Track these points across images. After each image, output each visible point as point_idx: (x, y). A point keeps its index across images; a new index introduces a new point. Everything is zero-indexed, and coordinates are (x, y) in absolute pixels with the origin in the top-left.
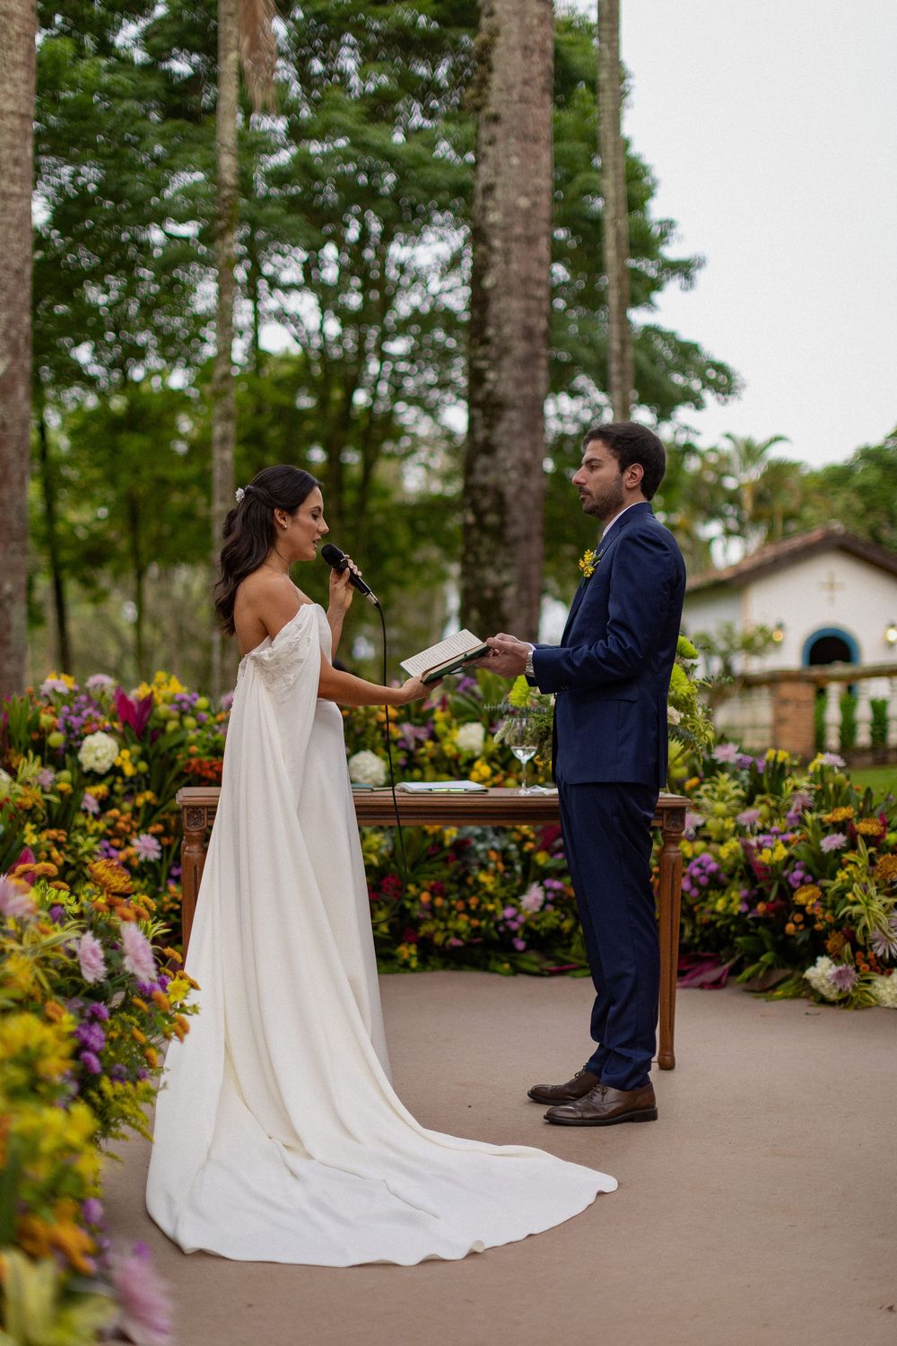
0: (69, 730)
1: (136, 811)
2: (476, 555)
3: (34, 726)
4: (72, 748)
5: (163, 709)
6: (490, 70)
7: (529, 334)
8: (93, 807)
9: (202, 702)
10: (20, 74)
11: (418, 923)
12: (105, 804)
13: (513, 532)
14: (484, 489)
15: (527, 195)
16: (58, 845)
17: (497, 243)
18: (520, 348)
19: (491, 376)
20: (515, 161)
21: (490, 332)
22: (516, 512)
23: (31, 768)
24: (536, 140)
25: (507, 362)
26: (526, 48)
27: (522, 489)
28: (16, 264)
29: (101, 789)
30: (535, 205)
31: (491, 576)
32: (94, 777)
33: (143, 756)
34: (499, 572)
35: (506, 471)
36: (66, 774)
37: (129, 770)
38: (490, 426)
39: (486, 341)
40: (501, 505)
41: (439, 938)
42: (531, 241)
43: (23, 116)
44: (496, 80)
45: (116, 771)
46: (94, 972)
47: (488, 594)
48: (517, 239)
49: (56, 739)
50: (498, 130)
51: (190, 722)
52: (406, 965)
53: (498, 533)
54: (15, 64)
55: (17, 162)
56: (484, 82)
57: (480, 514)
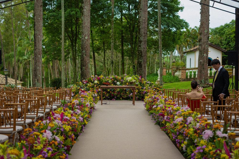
0: (94, 80)
1: (99, 87)
2: (139, 58)
3: (91, 80)
4: (94, 82)
5: (101, 78)
6: (140, 4)
7: (144, 33)
8: (95, 86)
9: (105, 78)
10: (89, 6)
11: (122, 96)
12: (96, 86)
13: (143, 55)
14: (139, 50)
15: (144, 18)
16: (93, 89)
17: (141, 23)
18: (144, 35)
19: (140, 38)
20: (143, 14)
21: (140, 33)
22: (143, 53)
23: (90, 83)
24: (145, 11)
25: (142, 36)
26: (144, 1)
27: (144, 50)
28: (88, 26)
29: (96, 85)
30: (145, 19)
31: (140, 60)
32: (96, 84)
33: (100, 82)
34: (141, 60)
35: (142, 48)
36: (93, 84)
37: (98, 83)
38: (140, 44)
39: (140, 34)
40: (141, 52)
41: (124, 97)
42: (145, 23)
43: (89, 10)
44: (141, 5)
45: (97, 83)
46: (94, 96)
47: (140, 62)
48: (143, 23)
49: (92, 81)
50: (141, 10)
51: (104, 79)
52: (121, 100)
53: (141, 55)
54: (88, 4)
55: (88, 15)
56: (140, 5)
57: (139, 53)
